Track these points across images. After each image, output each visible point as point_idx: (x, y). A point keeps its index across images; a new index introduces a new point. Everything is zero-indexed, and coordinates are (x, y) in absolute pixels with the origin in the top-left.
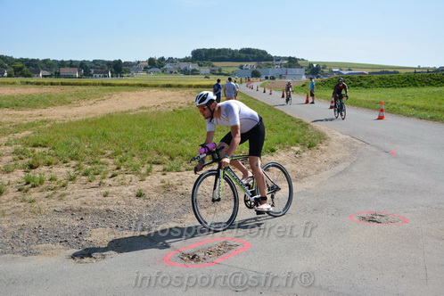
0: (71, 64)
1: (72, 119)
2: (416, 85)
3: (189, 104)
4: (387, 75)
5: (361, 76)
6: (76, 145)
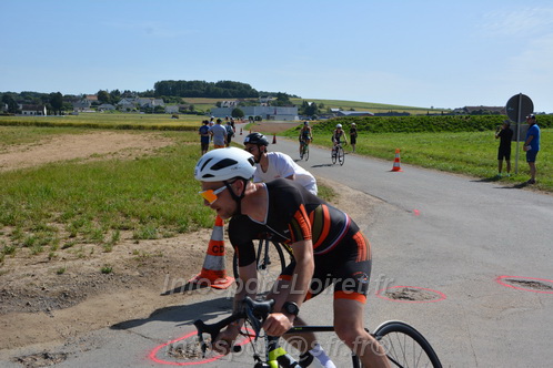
2: (431, 130)
3: (155, 151)
4: (397, 117)
5: (367, 118)
6: (9, 205)
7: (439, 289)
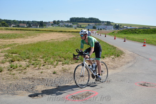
0: (24, 22)
1: (25, 43)
3: (69, 39)
4: (146, 29)
5: (136, 29)
6: (28, 53)
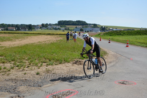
0: (12, 26)
1: (13, 46)
2: (140, 35)
3: (56, 41)
4: (130, 31)
5: (120, 31)
6: (14, 56)
7: (135, 81)
